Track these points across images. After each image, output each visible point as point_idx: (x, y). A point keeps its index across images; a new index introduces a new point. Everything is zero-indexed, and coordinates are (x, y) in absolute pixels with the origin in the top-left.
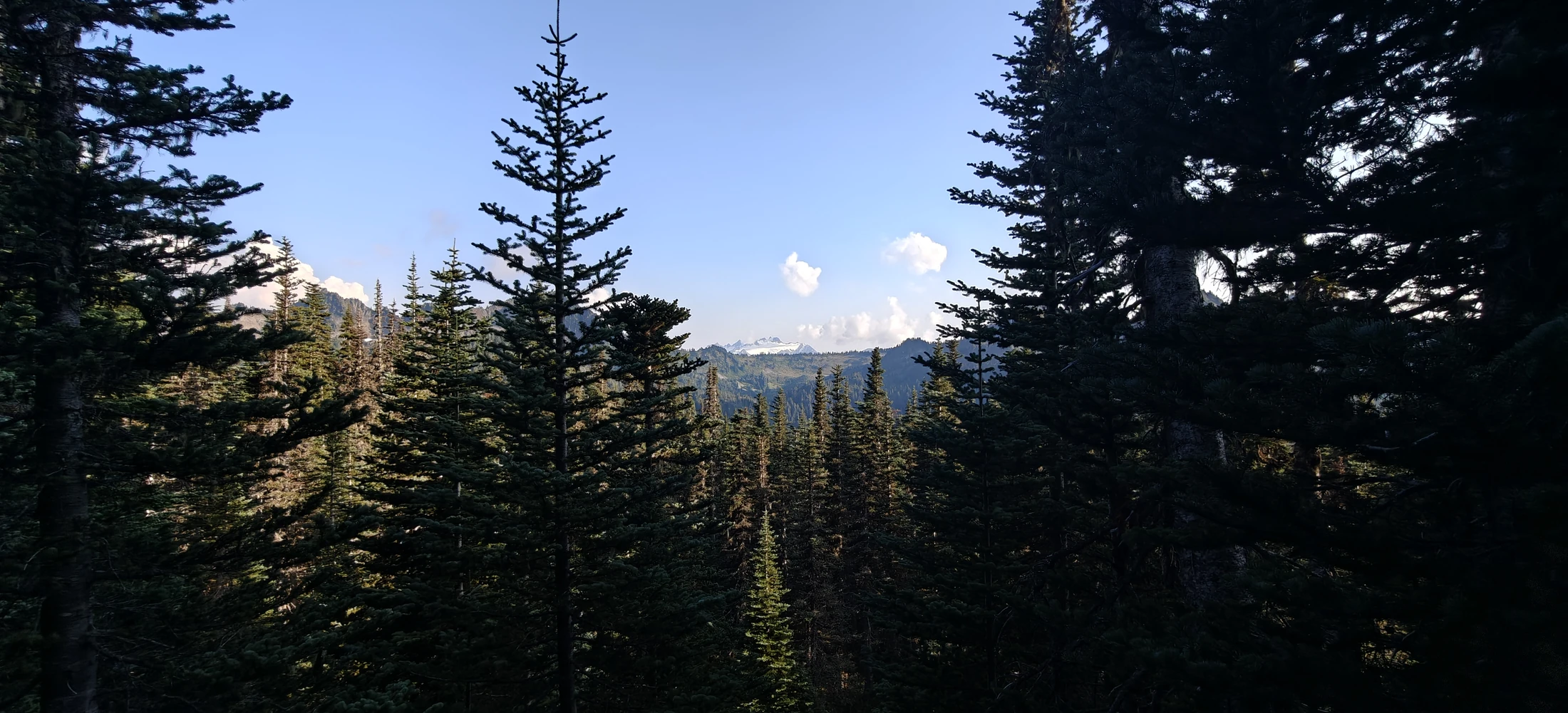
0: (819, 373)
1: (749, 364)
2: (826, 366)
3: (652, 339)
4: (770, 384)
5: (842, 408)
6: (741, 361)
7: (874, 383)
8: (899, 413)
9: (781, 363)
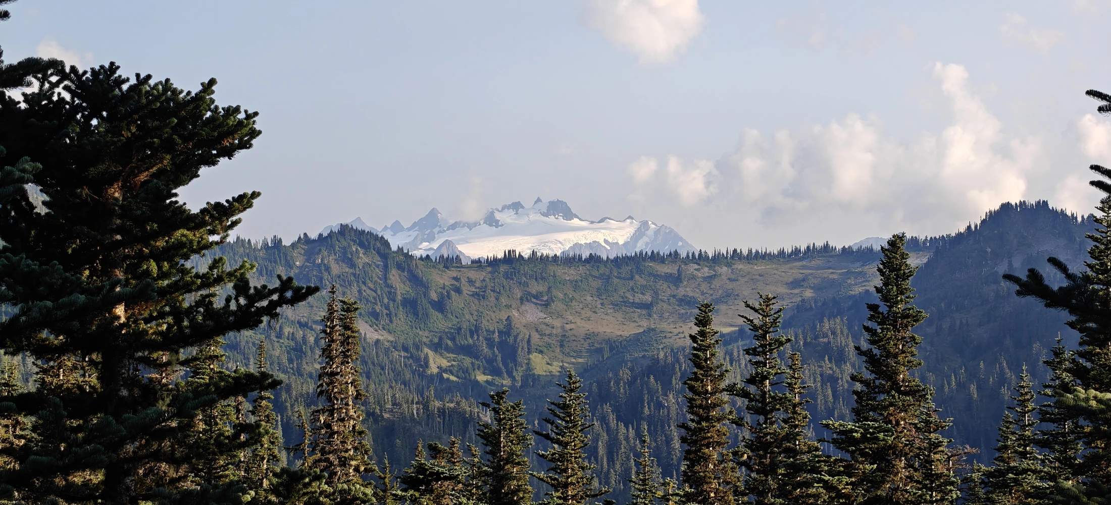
0: (703, 322)
1: (466, 289)
2: (728, 296)
3: (126, 212)
4: (536, 358)
5: (779, 441)
6: (440, 280)
7: (889, 355)
8: (971, 458)
9: (575, 285)
